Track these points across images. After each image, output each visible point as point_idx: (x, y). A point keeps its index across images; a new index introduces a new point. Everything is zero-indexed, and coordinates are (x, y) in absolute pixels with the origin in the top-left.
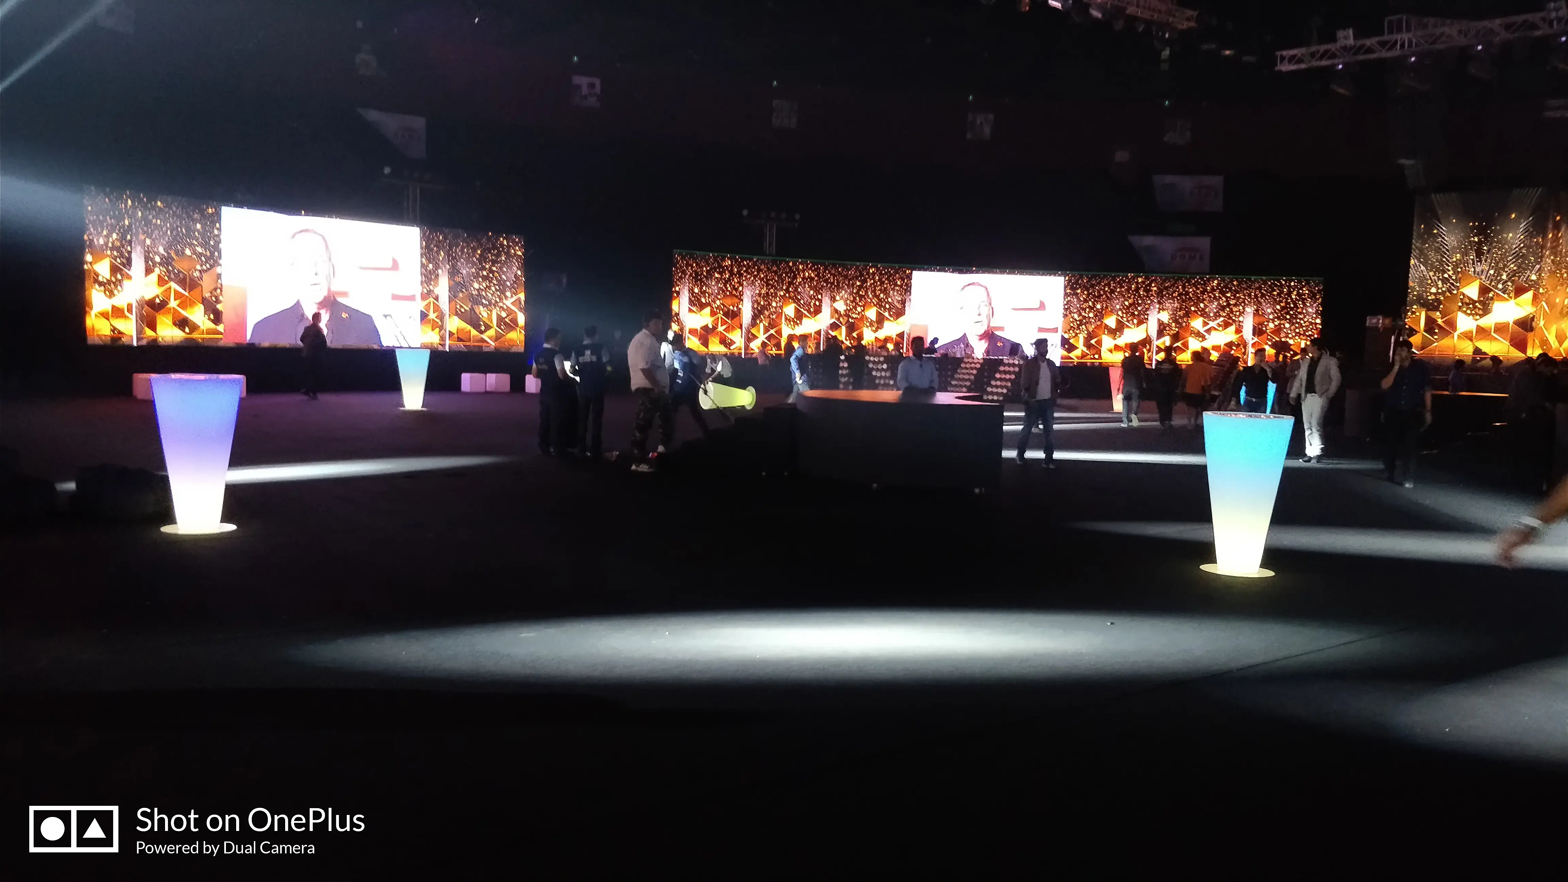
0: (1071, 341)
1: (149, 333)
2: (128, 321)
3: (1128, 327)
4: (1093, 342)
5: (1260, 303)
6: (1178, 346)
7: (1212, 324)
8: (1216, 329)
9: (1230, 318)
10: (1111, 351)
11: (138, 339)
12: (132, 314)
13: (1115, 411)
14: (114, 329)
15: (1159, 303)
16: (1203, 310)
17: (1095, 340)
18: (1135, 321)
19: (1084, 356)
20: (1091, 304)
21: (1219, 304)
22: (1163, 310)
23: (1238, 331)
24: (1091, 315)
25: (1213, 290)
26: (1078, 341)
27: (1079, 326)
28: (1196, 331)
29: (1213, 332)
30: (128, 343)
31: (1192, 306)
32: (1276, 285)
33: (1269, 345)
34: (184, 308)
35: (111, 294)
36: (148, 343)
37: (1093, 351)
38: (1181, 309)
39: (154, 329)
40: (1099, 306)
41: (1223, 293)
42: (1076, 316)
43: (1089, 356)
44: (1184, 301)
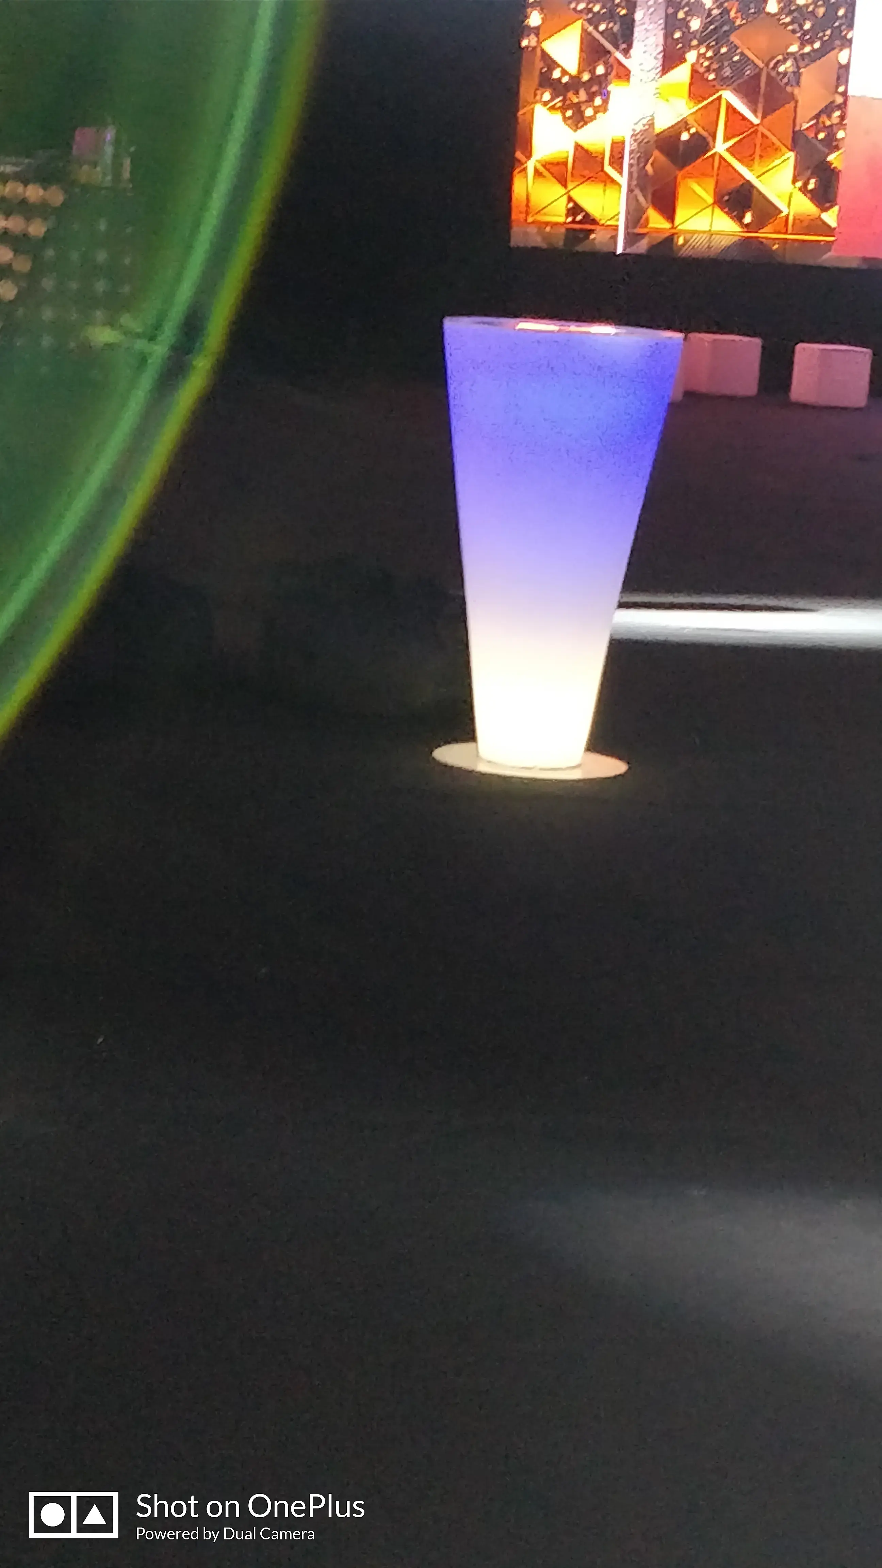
1: (656, 221)
2: (611, 192)
11: (632, 238)
12: (621, 172)
14: (575, 209)
30: (606, 249)
34: (748, 160)
35: (578, 120)
36: (653, 248)
39: (670, 215)
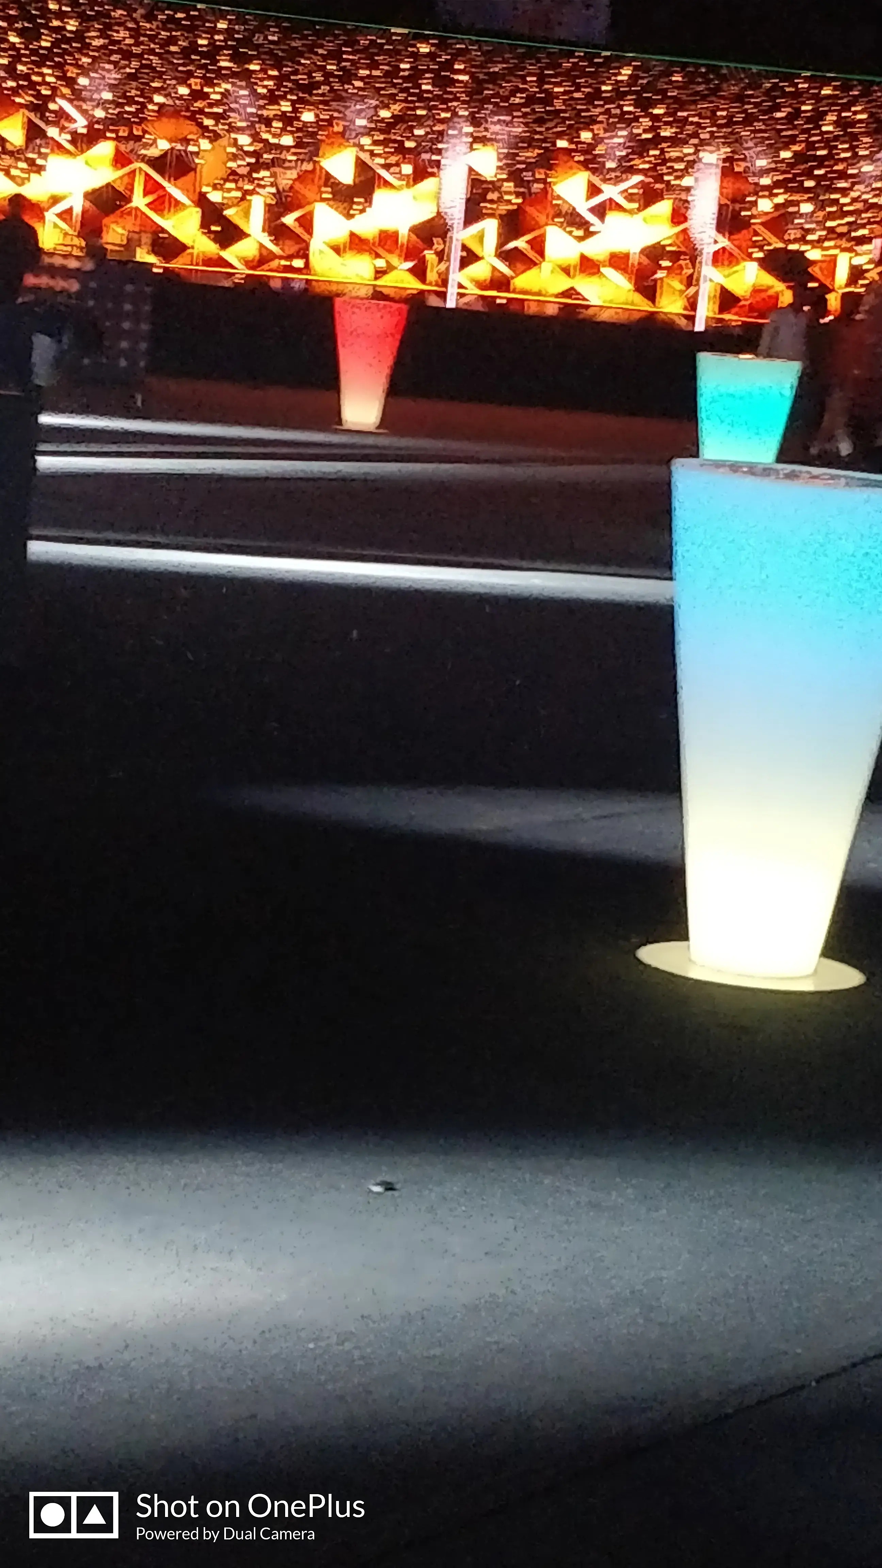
0: (228, 213)
3: (387, 184)
4: (289, 220)
5: (739, 140)
6: (516, 248)
7: (611, 191)
8: (619, 207)
9: (659, 178)
10: (337, 250)
13: (346, 426)
15: (475, 121)
16: (591, 147)
17: (296, 214)
18: (407, 169)
19: (264, 258)
20: (286, 106)
21: (632, 137)
22: (483, 140)
23: (679, 216)
24: (287, 140)
25: (618, 95)
26: (247, 214)
27: (254, 168)
28: (565, 209)
29: (612, 217)
31: (560, 135)
32: (784, 95)
33: (758, 260)
37: (291, 247)
38: (530, 143)
40: (308, 116)
41: (645, 105)
42: (244, 140)
43: (275, 264)
44: (540, 121)
